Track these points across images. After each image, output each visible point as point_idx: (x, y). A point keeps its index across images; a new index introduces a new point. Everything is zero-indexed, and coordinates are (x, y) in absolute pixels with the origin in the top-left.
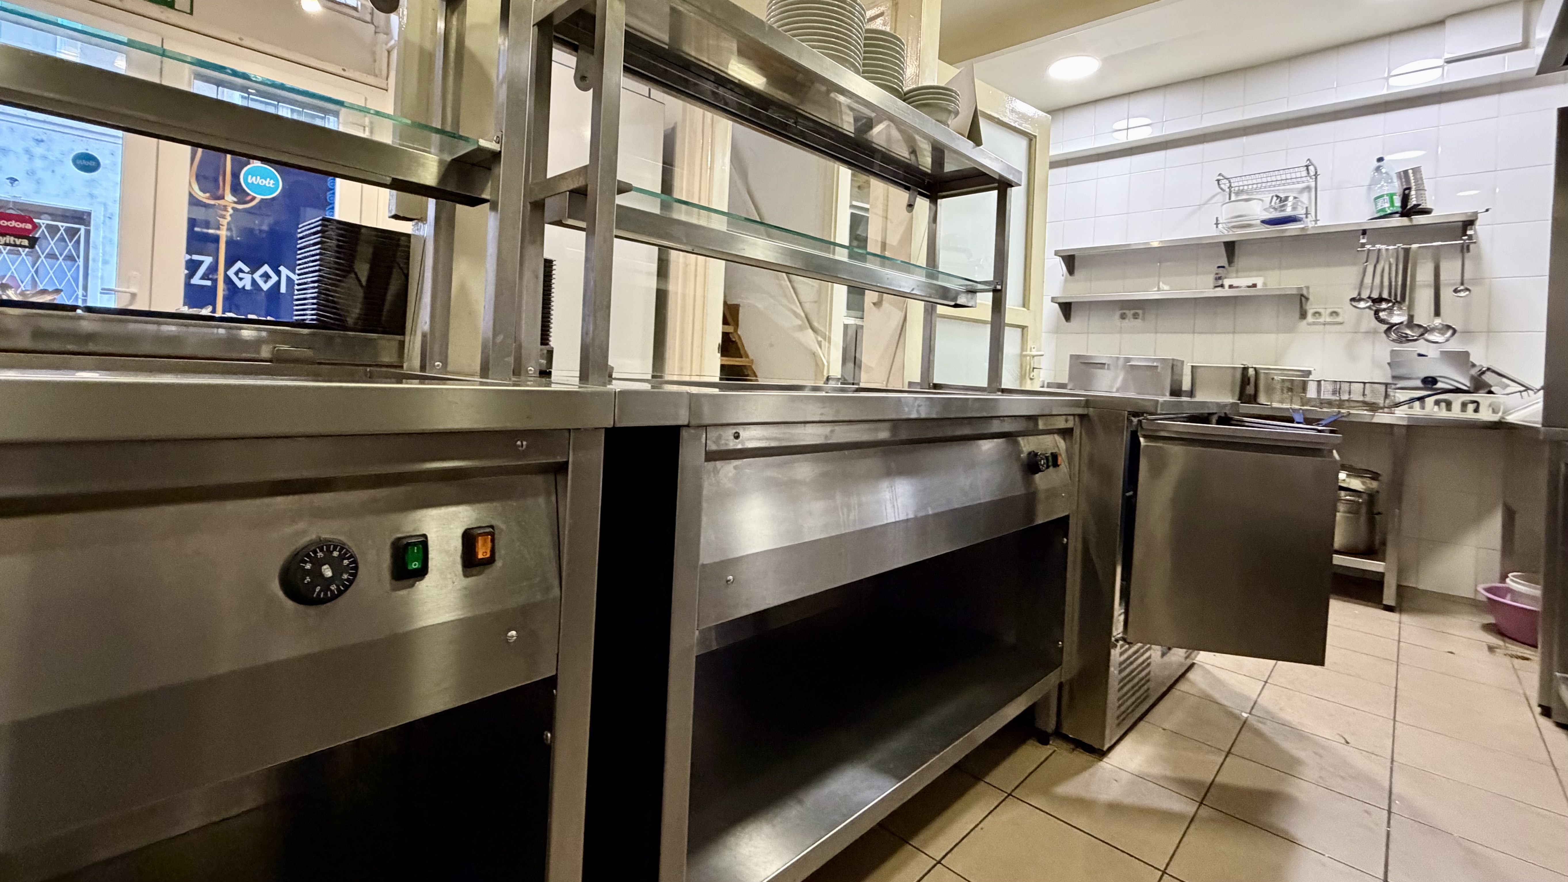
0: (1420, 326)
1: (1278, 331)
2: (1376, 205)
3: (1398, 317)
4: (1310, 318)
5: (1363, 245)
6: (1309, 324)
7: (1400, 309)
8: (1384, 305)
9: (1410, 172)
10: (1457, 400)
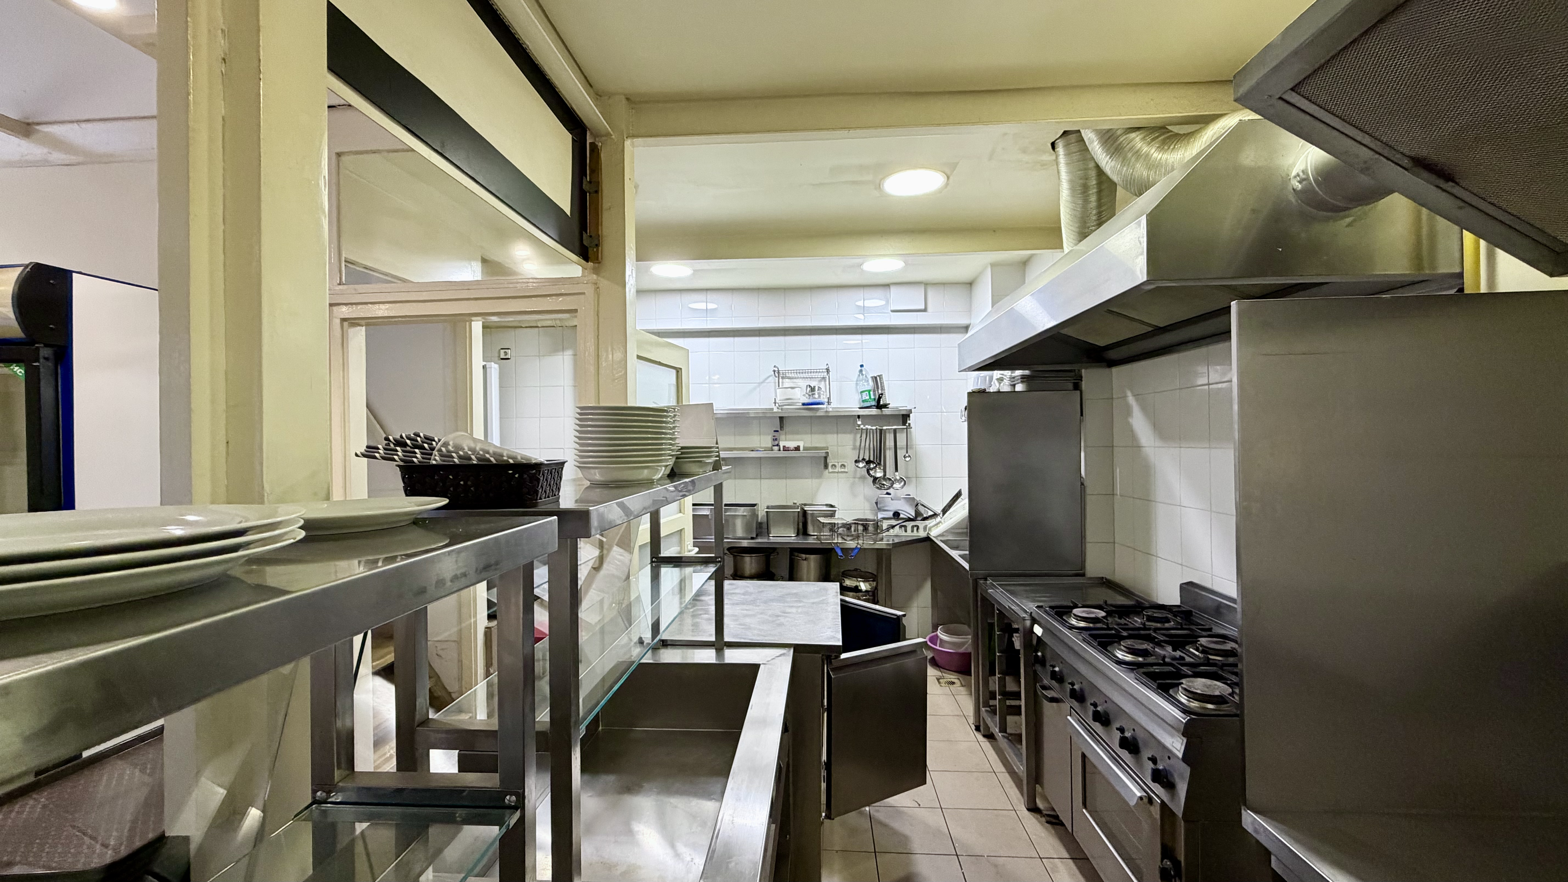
0: (890, 479)
1: (812, 477)
2: (862, 397)
3: (879, 474)
4: (830, 469)
5: (859, 426)
6: (829, 473)
7: (880, 468)
8: (872, 466)
9: (878, 378)
10: (909, 525)
